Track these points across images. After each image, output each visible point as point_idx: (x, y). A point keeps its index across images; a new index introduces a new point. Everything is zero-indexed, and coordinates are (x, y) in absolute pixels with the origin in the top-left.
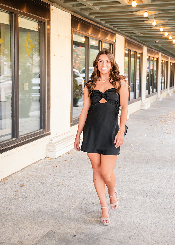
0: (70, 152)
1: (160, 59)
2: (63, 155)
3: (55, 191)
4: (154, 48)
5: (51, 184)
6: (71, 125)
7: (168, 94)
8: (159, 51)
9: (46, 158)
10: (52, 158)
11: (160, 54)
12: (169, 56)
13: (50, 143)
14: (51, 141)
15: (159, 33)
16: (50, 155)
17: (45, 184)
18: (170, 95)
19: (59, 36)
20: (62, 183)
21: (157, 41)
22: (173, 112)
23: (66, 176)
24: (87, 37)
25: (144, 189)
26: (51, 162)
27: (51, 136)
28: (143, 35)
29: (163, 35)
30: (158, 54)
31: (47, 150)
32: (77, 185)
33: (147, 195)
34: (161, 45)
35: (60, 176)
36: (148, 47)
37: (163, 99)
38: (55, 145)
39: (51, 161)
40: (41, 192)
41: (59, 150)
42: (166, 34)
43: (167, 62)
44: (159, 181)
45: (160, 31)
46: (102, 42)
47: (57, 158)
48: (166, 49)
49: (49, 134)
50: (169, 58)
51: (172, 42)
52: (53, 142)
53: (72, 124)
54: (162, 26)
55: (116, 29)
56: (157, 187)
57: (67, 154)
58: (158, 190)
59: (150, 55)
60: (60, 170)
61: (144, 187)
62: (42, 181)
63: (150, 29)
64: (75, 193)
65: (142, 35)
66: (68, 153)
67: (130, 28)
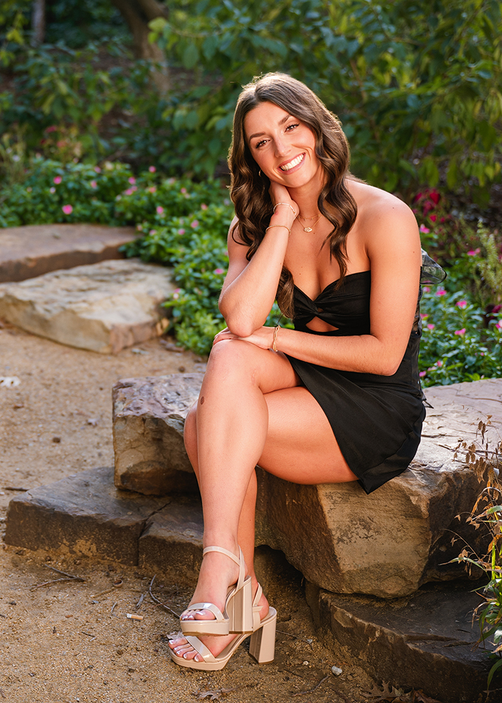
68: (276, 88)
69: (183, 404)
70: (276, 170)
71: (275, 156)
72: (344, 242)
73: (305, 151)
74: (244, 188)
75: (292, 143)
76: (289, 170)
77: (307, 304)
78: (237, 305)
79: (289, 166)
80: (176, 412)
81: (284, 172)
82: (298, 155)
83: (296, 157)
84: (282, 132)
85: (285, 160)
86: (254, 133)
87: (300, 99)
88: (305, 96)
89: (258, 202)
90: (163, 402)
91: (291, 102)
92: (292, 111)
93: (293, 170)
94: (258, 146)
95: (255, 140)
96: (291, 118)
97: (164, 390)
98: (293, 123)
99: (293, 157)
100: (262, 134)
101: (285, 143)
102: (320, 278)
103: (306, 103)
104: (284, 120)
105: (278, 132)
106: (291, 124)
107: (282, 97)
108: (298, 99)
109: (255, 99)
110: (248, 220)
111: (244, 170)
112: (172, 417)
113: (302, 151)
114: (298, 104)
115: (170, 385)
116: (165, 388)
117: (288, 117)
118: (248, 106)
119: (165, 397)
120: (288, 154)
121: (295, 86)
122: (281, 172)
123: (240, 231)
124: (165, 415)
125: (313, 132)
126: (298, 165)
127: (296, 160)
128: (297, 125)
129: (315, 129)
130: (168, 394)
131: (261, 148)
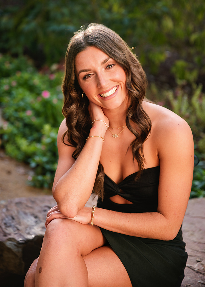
68: (100, 36)
69: (16, 227)
70: (97, 96)
71: (97, 86)
72: (142, 148)
73: (119, 84)
74: (73, 107)
75: (110, 78)
76: (106, 97)
77: (113, 187)
78: (67, 195)
79: (107, 94)
80: (12, 236)
81: (102, 98)
82: (114, 87)
83: (112, 88)
84: (103, 69)
85: (104, 90)
86: (83, 69)
87: (116, 46)
88: (119, 43)
89: (81, 115)
90: (3, 227)
91: (110, 48)
92: (111, 55)
93: (110, 98)
94: (85, 78)
95: (83, 74)
96: (110, 60)
97: (3, 215)
98: (112, 63)
99: (110, 88)
100: (89, 70)
101: (105, 78)
102: (122, 170)
103: (120, 49)
104: (106, 61)
105: (100, 70)
106: (110, 64)
107: (104, 44)
108: (115, 46)
109: (84, 44)
110: (75, 129)
111: (74, 94)
112: (10, 239)
113: (117, 84)
114: (115, 50)
115: (7, 210)
116: (4, 213)
117: (108, 59)
118: (78, 48)
119: (4, 221)
120: (107, 86)
121: (112, 35)
122: (100, 98)
123: (68, 137)
124: (5, 238)
125: (124, 70)
126: (114, 94)
127: (112, 90)
128: (114, 65)
129: (127, 69)
130: (7, 219)
131: (87, 80)
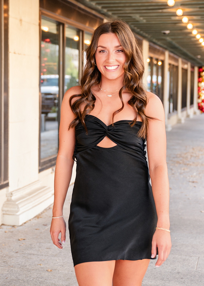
0: (39, 215)
1: (167, 61)
2: (30, 220)
3: (32, 279)
4: (159, 43)
5: (22, 267)
6: (40, 171)
7: (179, 121)
8: (166, 49)
9: (3, 227)
10: (13, 226)
11: (167, 53)
12: (180, 57)
13: (8, 200)
14: (9, 198)
15: (173, 18)
16: (9, 220)
17: (12, 269)
18: (183, 121)
19: (21, 20)
20: (40, 265)
21: (167, 32)
22: (193, 149)
23: (44, 254)
24: (60, 25)
25: (176, 271)
26: (12, 232)
27: (11, 188)
28: (147, 21)
29: (180, 21)
30: (163, 53)
31: (4, 212)
32: (66, 268)
33: (184, 280)
34: (173, 39)
35: (33, 254)
36: (150, 41)
37: (173, 128)
38: (17, 203)
39: (12, 230)
40: (8, 280)
41: (23, 212)
42: (185, 20)
43: (177, 67)
44: (198, 258)
45: (176, 16)
46: (83, 32)
47: (21, 226)
48: (177, 45)
49: (7, 185)
50: (180, 60)
51: (191, 33)
52: (13, 198)
53: (40, 168)
54: (180, 7)
55: (105, 10)
56: (196, 267)
57: (36, 218)
58: (200, 271)
59: (152, 55)
60: (31, 245)
61: (175, 268)
62: (5, 263)
63: (160, 11)
64: (66, 280)
65: (145, 21)
66: (38, 217)
67: (128, 10)
